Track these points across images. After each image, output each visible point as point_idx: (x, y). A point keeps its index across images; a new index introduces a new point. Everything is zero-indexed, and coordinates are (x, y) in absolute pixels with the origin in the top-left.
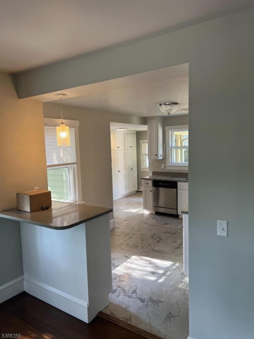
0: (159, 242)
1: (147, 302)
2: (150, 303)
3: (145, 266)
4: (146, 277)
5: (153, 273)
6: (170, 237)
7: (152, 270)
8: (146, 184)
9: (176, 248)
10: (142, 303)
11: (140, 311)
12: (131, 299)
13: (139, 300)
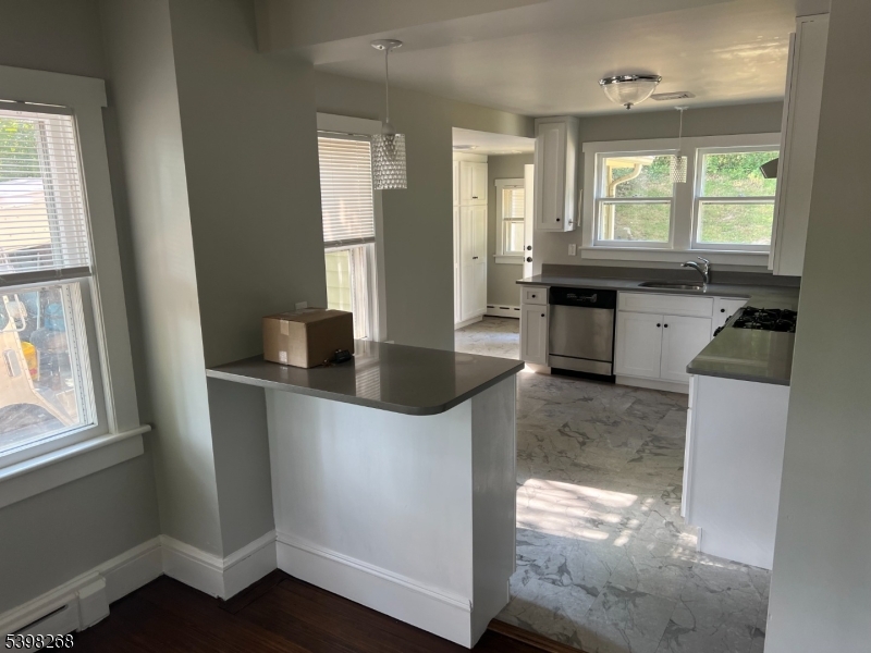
0: (583, 444)
1: (605, 594)
2: (612, 598)
3: (568, 506)
4: (579, 533)
5: (596, 523)
6: (610, 433)
7: (588, 514)
8: (531, 296)
9: (633, 460)
10: (592, 598)
11: (595, 618)
12: (562, 588)
13: (585, 592)
